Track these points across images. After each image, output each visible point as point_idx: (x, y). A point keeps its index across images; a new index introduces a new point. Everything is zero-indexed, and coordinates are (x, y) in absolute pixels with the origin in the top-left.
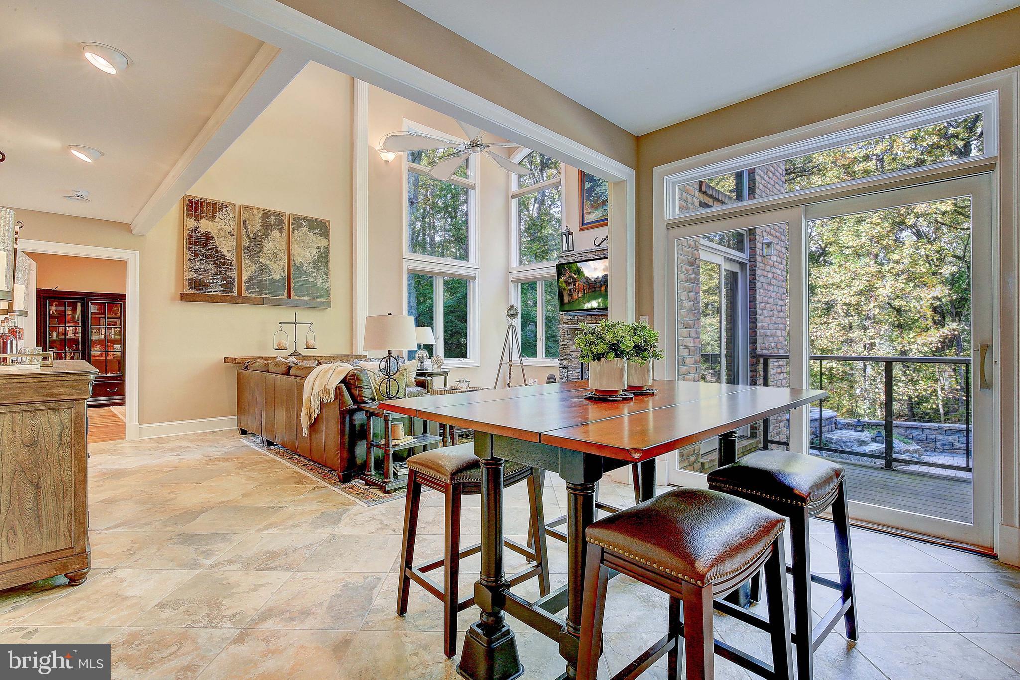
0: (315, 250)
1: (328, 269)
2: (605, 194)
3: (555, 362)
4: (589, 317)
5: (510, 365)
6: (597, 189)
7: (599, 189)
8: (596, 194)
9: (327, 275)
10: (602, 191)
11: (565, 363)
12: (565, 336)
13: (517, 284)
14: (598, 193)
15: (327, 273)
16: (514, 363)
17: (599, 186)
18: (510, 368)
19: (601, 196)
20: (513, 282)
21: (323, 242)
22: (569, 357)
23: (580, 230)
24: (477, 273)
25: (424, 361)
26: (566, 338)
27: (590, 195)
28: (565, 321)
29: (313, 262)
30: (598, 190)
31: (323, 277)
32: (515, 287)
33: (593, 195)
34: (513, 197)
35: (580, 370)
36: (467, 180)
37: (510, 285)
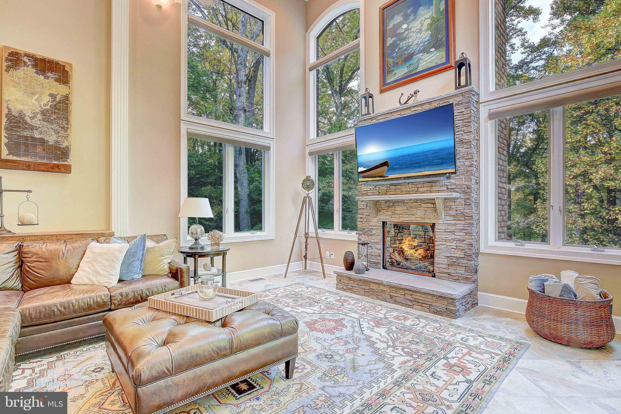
0: (46, 99)
1: (67, 124)
2: (412, 47)
3: (353, 236)
4: (393, 187)
5: (307, 238)
6: (401, 44)
7: (404, 42)
8: (400, 49)
9: (66, 131)
10: (407, 44)
11: (364, 239)
12: (364, 209)
13: (314, 156)
14: (403, 47)
15: (65, 129)
16: (310, 235)
17: (405, 39)
18: (306, 241)
19: (406, 50)
20: (311, 154)
21: (60, 90)
22: (368, 232)
23: (382, 91)
24: (271, 142)
25: (199, 238)
26: (365, 211)
27: (393, 51)
28: (364, 192)
29: (43, 113)
30: (403, 44)
31: (59, 132)
32: (312, 159)
33: (396, 50)
34: (311, 69)
35: (381, 247)
36: (262, 46)
37: (307, 158)
